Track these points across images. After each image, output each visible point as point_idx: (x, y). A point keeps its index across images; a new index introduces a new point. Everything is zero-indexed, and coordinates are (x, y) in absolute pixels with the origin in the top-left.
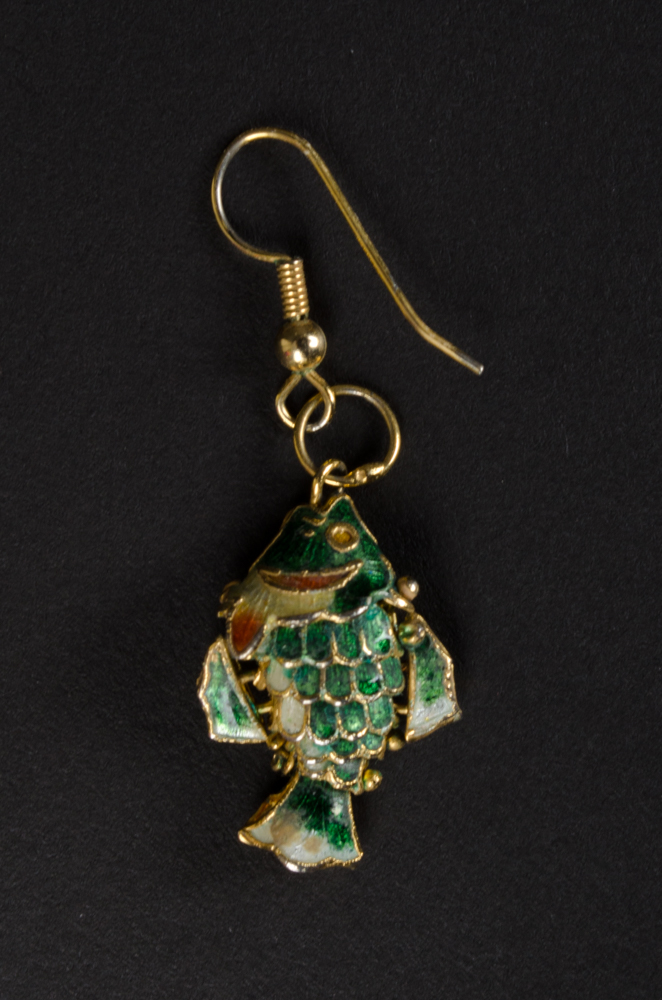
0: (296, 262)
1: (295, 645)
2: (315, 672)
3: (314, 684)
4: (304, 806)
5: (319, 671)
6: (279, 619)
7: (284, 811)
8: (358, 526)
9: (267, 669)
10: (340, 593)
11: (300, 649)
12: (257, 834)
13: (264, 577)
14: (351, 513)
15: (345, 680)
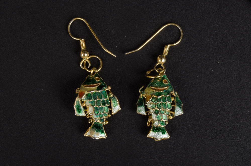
0: (83, 40)
1: (91, 97)
2: (94, 102)
3: (94, 104)
4: (95, 128)
5: (95, 101)
6: (88, 92)
7: (92, 129)
8: (100, 77)
9: (85, 102)
10: (98, 87)
11: (91, 98)
12: (87, 134)
13: (84, 86)
14: (98, 75)
15: (100, 103)
